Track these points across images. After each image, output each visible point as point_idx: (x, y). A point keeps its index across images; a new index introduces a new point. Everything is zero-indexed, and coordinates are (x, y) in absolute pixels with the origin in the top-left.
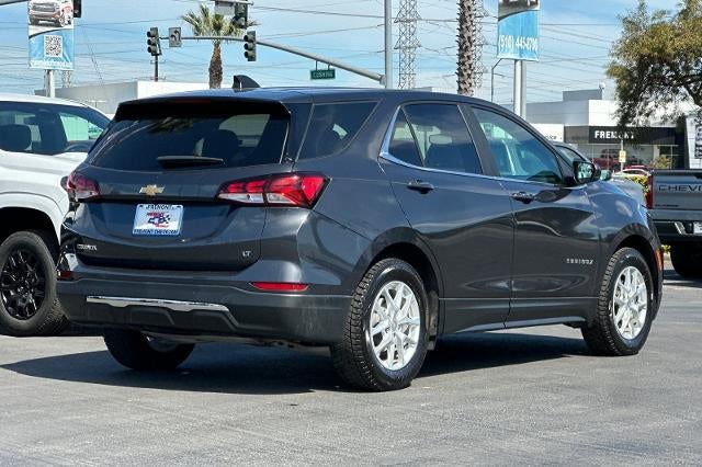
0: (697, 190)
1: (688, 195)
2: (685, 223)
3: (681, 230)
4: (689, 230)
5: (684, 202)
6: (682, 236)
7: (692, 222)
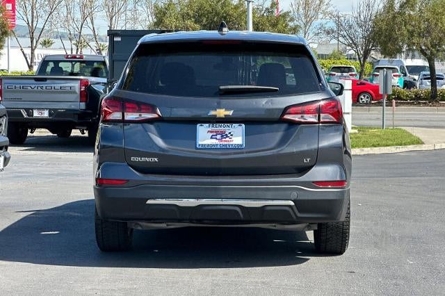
0: (36, 89)
1: (30, 92)
2: (27, 110)
3: (25, 115)
4: (30, 114)
5: (25, 96)
6: (26, 118)
7: (32, 109)
